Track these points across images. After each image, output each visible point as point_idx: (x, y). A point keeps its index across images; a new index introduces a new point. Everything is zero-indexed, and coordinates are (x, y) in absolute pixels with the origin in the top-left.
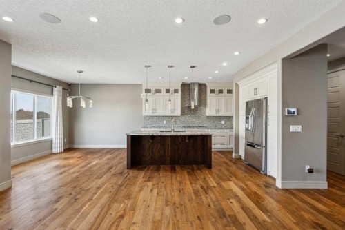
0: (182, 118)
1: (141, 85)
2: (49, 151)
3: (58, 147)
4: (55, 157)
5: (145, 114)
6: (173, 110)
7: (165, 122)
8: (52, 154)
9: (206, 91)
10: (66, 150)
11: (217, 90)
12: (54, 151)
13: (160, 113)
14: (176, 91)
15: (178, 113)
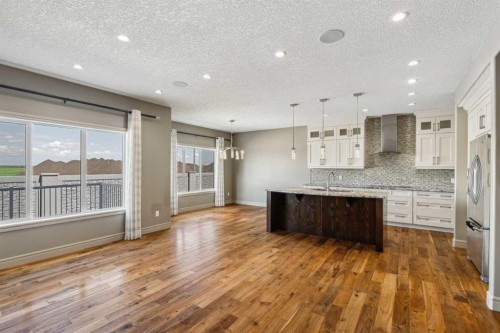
0: (369, 172)
1: (306, 127)
2: (212, 204)
3: (220, 201)
4: (216, 210)
5: (311, 165)
6: (351, 160)
7: (340, 177)
8: (215, 207)
9: (414, 126)
10: (227, 205)
11: (435, 121)
12: (216, 204)
13: (331, 164)
14: (356, 131)
15: (360, 164)
